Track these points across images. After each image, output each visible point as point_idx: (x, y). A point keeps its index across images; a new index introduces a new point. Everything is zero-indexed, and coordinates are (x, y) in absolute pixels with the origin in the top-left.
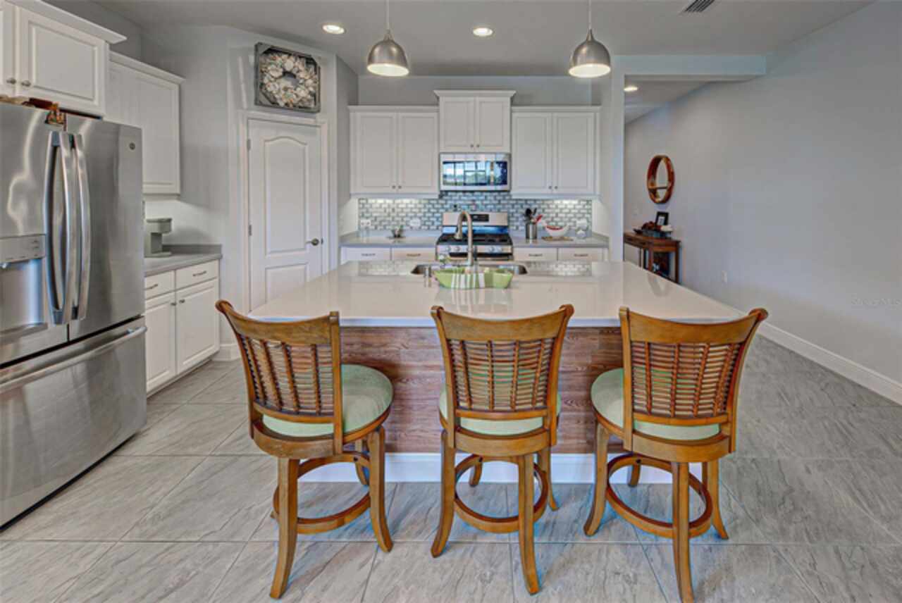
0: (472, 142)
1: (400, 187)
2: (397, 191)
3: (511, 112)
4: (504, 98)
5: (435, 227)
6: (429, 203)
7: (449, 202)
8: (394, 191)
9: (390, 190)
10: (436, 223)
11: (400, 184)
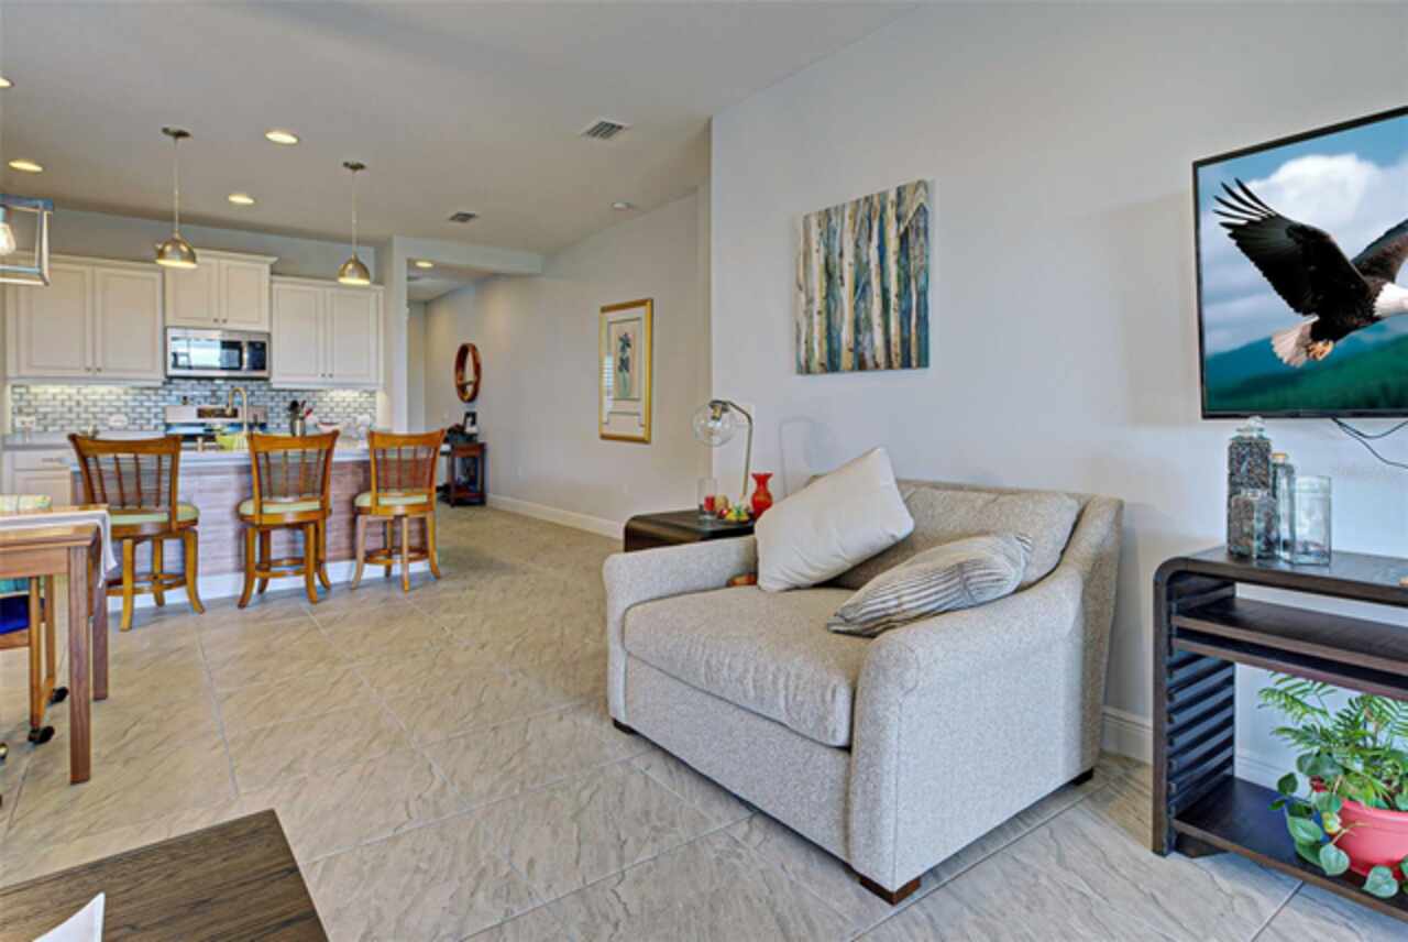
0: (215, 316)
1: (99, 370)
2: (94, 375)
3: (271, 282)
4: (262, 266)
5: (152, 427)
6: (142, 394)
7: (174, 393)
8: (90, 374)
9: (83, 373)
10: (154, 422)
11: (99, 365)
